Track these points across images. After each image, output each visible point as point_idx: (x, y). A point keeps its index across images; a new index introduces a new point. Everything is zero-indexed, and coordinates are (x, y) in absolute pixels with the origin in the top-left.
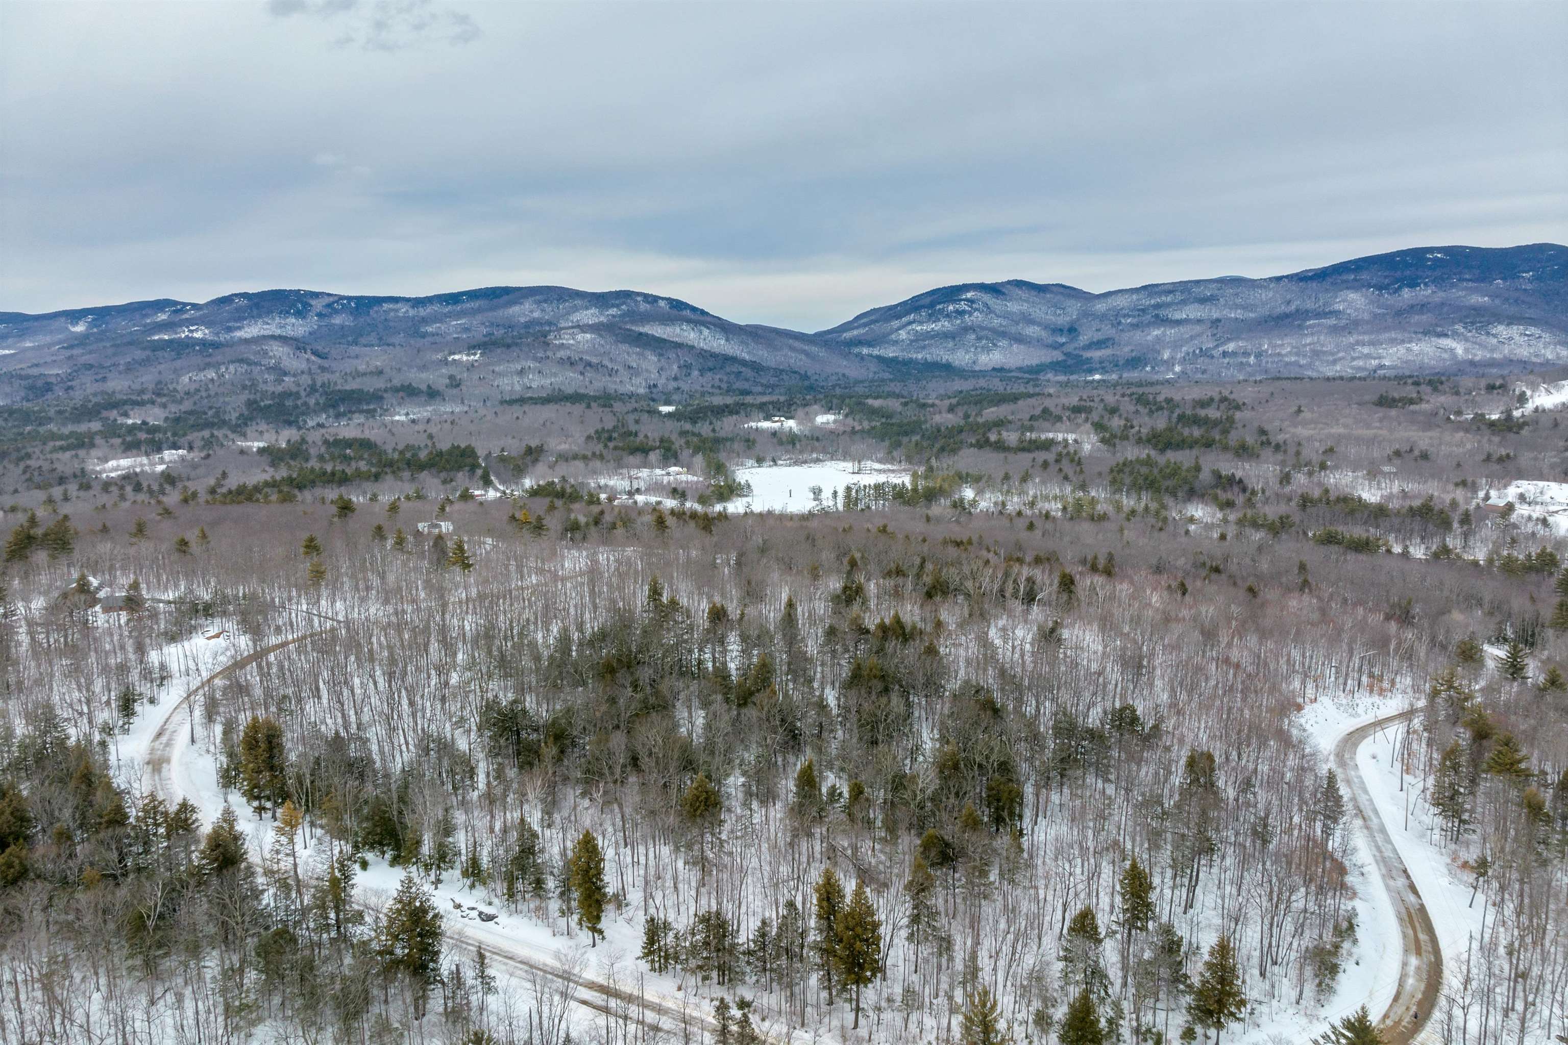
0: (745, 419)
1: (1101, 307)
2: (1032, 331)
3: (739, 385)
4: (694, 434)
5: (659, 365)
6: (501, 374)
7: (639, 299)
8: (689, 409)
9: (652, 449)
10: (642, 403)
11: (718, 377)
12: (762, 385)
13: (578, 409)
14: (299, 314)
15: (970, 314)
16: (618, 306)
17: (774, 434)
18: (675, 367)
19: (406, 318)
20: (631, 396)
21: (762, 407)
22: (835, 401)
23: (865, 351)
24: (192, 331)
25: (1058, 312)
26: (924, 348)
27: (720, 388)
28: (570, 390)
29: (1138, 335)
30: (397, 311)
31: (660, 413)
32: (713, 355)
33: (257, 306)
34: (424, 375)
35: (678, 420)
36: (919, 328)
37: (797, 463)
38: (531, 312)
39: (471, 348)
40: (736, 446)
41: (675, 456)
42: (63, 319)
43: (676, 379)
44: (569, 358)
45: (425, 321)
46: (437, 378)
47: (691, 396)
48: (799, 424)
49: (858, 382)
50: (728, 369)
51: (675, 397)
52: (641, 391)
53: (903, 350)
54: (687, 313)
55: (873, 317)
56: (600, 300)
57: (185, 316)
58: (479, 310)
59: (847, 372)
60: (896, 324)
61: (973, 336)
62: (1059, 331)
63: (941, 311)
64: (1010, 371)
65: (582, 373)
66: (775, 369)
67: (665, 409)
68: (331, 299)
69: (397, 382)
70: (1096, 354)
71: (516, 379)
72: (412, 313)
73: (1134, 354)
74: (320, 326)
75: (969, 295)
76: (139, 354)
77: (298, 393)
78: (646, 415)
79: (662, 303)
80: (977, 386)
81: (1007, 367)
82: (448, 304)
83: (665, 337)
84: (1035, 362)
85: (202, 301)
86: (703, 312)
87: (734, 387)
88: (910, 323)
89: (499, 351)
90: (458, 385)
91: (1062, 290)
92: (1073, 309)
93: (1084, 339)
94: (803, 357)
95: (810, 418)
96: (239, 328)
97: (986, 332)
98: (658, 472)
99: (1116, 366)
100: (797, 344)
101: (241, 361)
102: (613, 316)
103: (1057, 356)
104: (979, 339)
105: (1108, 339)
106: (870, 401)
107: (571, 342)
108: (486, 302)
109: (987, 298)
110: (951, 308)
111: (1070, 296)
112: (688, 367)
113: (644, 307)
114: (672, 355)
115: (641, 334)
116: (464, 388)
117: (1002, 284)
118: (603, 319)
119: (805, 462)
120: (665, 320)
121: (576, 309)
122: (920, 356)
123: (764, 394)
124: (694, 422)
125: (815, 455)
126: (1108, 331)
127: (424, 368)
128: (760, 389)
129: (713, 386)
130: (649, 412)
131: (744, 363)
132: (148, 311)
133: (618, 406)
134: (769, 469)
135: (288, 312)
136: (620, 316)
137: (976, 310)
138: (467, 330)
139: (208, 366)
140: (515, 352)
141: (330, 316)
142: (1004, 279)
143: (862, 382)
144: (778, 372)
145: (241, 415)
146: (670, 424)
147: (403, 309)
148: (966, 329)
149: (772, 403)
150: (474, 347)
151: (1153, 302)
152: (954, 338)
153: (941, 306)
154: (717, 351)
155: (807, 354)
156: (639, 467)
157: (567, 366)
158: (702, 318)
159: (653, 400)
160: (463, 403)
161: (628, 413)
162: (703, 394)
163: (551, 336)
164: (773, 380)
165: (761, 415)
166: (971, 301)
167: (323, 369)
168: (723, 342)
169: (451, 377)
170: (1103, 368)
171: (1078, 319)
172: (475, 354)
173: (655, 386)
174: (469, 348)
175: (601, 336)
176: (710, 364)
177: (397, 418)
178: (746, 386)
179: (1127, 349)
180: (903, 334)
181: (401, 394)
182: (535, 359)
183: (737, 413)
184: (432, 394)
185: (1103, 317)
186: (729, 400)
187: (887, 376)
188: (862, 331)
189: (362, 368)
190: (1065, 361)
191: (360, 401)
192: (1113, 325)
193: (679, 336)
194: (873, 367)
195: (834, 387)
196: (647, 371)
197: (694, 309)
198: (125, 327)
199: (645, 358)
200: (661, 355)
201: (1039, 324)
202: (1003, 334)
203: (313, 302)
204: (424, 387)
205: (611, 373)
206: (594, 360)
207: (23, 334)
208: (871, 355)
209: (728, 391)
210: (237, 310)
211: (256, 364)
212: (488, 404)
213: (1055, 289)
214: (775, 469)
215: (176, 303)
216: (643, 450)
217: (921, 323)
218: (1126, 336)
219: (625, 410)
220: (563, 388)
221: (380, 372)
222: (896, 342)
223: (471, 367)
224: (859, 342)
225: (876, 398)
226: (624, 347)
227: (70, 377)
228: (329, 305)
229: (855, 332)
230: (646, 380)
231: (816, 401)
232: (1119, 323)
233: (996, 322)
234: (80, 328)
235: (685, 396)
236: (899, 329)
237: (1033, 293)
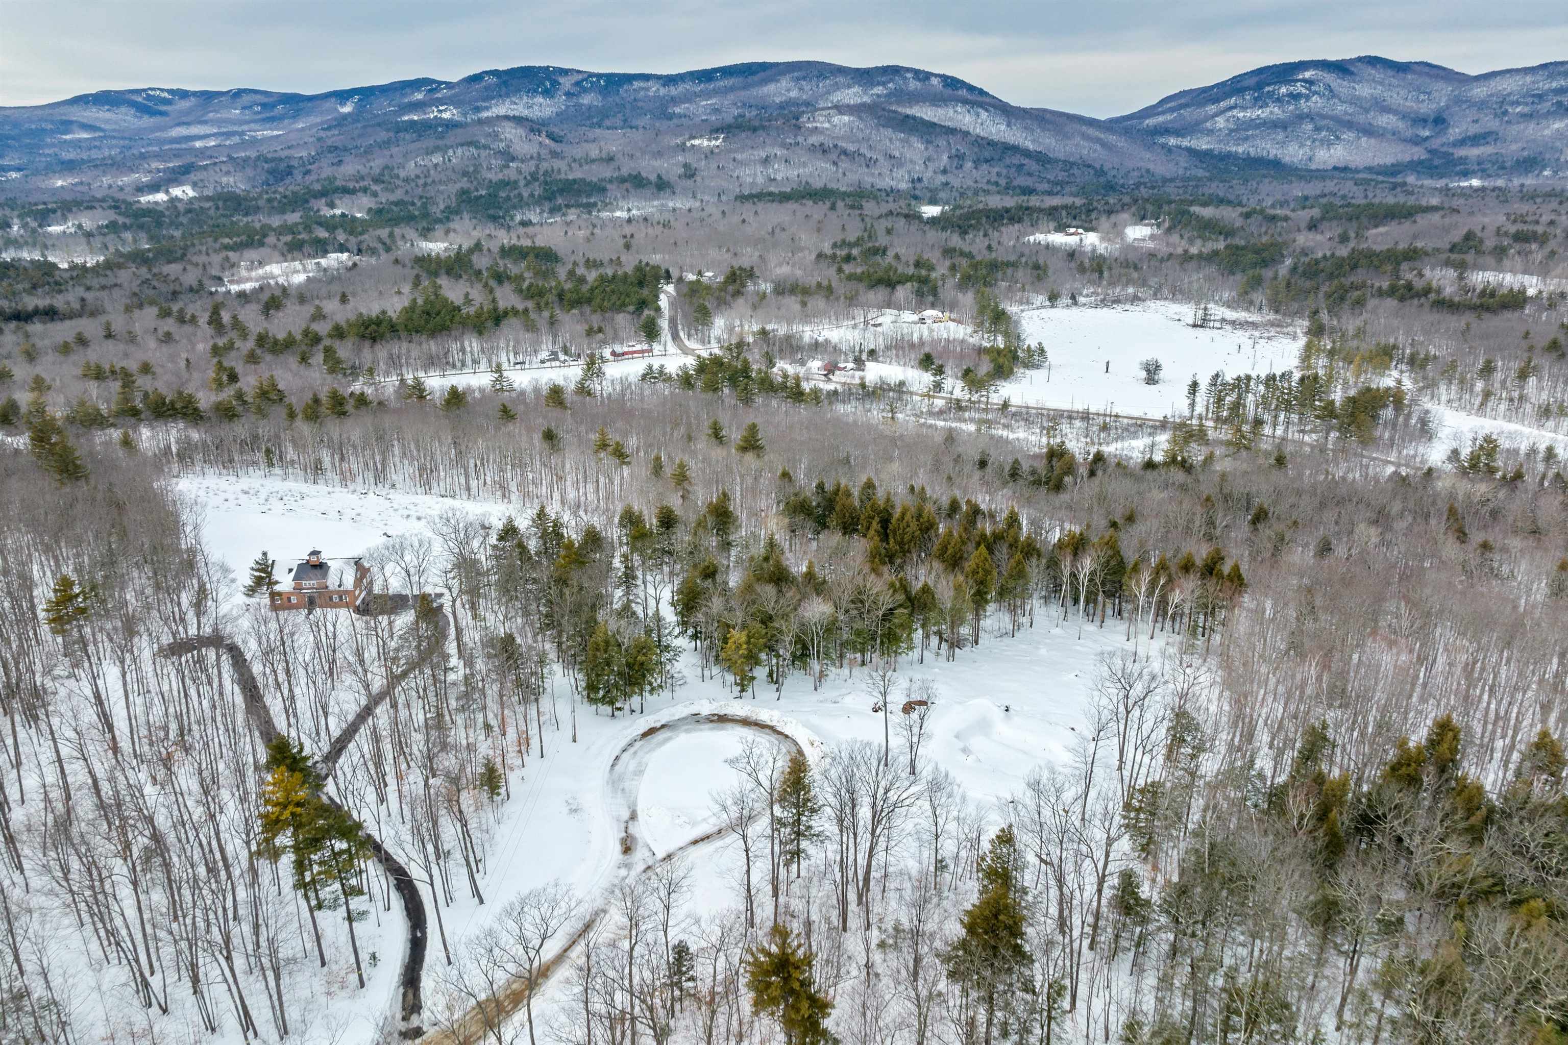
0: (1030, 229)
1: (1479, 92)
2: (1385, 121)
3: (1022, 181)
4: (962, 254)
5: (926, 154)
6: (742, 163)
7: (909, 75)
8: (958, 212)
9: (904, 280)
10: (902, 203)
11: (996, 170)
12: (1049, 181)
13: (818, 210)
14: (547, 93)
15: (1308, 98)
16: (884, 84)
17: (1072, 254)
18: (945, 157)
19: (657, 97)
20: (891, 192)
21: (1052, 213)
22: (1150, 207)
23: (1172, 141)
24: (440, 111)
25: (1422, 97)
26: (1246, 139)
27: (997, 184)
28: (818, 184)
29: (1530, 129)
30: (647, 89)
31: (918, 217)
32: (991, 143)
33: (505, 83)
34: (657, 163)
35: (944, 229)
36: (1241, 115)
37: (1105, 302)
38: (788, 90)
39: (715, 131)
40: (1020, 274)
41: (934, 292)
42: (333, 100)
43: (945, 172)
44: (822, 145)
45: (674, 100)
46: (670, 167)
47: (962, 195)
48: (1102, 239)
49: (1165, 181)
50: (1008, 161)
51: (942, 195)
52: (903, 186)
53: (1220, 141)
54: (963, 92)
55: (1183, 101)
56: (865, 76)
57: (439, 95)
58: (732, 89)
59: (1151, 166)
60: (1212, 109)
61: (1310, 127)
62: (1422, 121)
63: (1270, 94)
64: (1357, 171)
65: (835, 163)
66: (1064, 161)
67: (931, 211)
68: (580, 77)
69: (625, 171)
70: (1474, 152)
71: (759, 169)
72: (663, 91)
73: (1526, 153)
74: (567, 107)
75: (1308, 75)
76: (383, 135)
77: (516, 182)
78: (902, 221)
79: (934, 81)
80: (1326, 191)
81: (1352, 166)
82: (700, 82)
83: (935, 120)
84: (1389, 160)
85: (455, 80)
86: (981, 92)
87: (1015, 183)
88: (1231, 108)
89: (744, 135)
90: (692, 176)
91: (1427, 69)
92: (1442, 93)
93: (1455, 132)
94: (1098, 147)
95: (1117, 231)
96: (487, 108)
97: (1326, 122)
98: (908, 316)
99: (1503, 168)
100: (1091, 131)
101: (469, 144)
102: (878, 96)
103: (1418, 153)
104: (1318, 129)
105: (1490, 133)
106: (1196, 209)
107: (827, 125)
108: (741, 79)
109: (1330, 78)
110: (1283, 90)
111: (1437, 77)
112: (959, 157)
113: (914, 85)
114: (942, 143)
115: (907, 116)
116: (698, 179)
117: (1351, 61)
118: (866, 99)
119: (1117, 301)
120: (937, 100)
121: (837, 87)
122: (1240, 150)
123: (1050, 193)
124: (964, 232)
125: (1131, 290)
126: (1490, 123)
127: (659, 154)
128: (1046, 186)
129: (988, 182)
130: (906, 216)
131: (1027, 153)
132: (408, 90)
133: (870, 207)
134: (1066, 312)
135: (535, 91)
136: (886, 96)
137: (1315, 93)
138: (716, 111)
139: (437, 149)
140: (761, 135)
141: (578, 95)
142: (1354, 56)
143: (1172, 180)
144: (1068, 165)
145: (448, 207)
146: (933, 235)
147: (654, 88)
148: (1301, 117)
149: (1065, 207)
150: (717, 131)
151: (1554, 85)
152: (1285, 128)
153: (1270, 88)
154: (996, 138)
155: (1104, 144)
156: (880, 307)
157: (819, 154)
158: (980, 99)
159: (916, 198)
160: (694, 197)
161: (880, 217)
162: (976, 193)
163: (804, 119)
164: (1062, 176)
165: (1052, 225)
166: (1310, 82)
167: (554, 154)
168: (1003, 127)
169: (686, 166)
170: (1483, 171)
171: (1448, 107)
172: (717, 139)
173: (920, 180)
174: (711, 132)
175: (860, 118)
176: (987, 154)
177: (618, 214)
178: (1028, 182)
179: (1514, 147)
180: (1220, 122)
181: (627, 185)
182: (784, 145)
183: (1020, 221)
184: (662, 186)
185: (1482, 105)
186: (1010, 202)
187: (1200, 173)
188: (1169, 117)
189: (594, 153)
190: (1431, 160)
191: (579, 193)
192: (1496, 115)
193: (951, 119)
194: (1183, 161)
195: (1138, 185)
196: (911, 161)
197: (971, 88)
198: (383, 107)
199: (910, 146)
200: (928, 142)
201: (1395, 112)
202: (1349, 125)
203: (562, 80)
204: (653, 178)
205: (870, 163)
206: (851, 147)
207: (296, 115)
208: (1180, 147)
209: (1007, 188)
210: (487, 88)
211: (485, 147)
212: (724, 198)
213: (1416, 67)
214: (1075, 310)
215: (434, 81)
216: (889, 282)
217: (1244, 108)
218: (1514, 129)
219: (877, 213)
220: (810, 181)
221: (611, 159)
222: (1210, 132)
223: (710, 153)
224: (1165, 131)
225: (1205, 204)
226: (889, 132)
227: (313, 160)
228: (578, 84)
229: (1161, 119)
230: (909, 172)
231: (1124, 207)
232: (1505, 113)
233: (1340, 108)
234: (347, 109)
235: (955, 194)
236: (1216, 115)
237: (1390, 73)
